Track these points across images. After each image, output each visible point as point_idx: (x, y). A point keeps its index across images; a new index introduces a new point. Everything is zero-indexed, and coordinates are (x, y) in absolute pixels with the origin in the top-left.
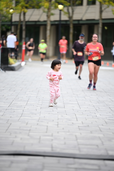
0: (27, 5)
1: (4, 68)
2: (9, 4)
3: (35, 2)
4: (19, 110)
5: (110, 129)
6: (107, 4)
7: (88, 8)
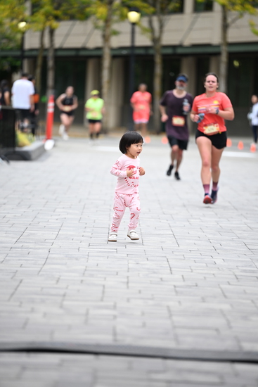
0: (58, 13)
1: (6, 155)
2: (16, 9)
3: (76, 5)
4: (39, 249)
5: (245, 292)
6: (238, 10)
7: (196, 18)
